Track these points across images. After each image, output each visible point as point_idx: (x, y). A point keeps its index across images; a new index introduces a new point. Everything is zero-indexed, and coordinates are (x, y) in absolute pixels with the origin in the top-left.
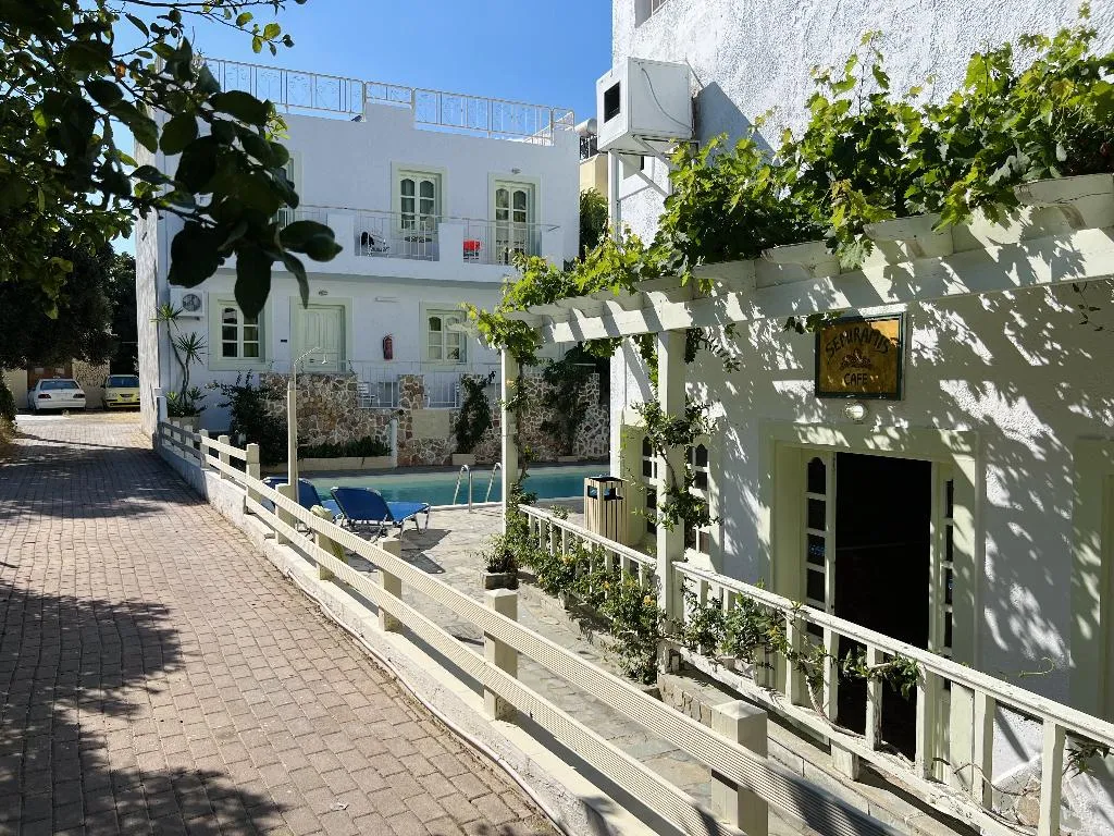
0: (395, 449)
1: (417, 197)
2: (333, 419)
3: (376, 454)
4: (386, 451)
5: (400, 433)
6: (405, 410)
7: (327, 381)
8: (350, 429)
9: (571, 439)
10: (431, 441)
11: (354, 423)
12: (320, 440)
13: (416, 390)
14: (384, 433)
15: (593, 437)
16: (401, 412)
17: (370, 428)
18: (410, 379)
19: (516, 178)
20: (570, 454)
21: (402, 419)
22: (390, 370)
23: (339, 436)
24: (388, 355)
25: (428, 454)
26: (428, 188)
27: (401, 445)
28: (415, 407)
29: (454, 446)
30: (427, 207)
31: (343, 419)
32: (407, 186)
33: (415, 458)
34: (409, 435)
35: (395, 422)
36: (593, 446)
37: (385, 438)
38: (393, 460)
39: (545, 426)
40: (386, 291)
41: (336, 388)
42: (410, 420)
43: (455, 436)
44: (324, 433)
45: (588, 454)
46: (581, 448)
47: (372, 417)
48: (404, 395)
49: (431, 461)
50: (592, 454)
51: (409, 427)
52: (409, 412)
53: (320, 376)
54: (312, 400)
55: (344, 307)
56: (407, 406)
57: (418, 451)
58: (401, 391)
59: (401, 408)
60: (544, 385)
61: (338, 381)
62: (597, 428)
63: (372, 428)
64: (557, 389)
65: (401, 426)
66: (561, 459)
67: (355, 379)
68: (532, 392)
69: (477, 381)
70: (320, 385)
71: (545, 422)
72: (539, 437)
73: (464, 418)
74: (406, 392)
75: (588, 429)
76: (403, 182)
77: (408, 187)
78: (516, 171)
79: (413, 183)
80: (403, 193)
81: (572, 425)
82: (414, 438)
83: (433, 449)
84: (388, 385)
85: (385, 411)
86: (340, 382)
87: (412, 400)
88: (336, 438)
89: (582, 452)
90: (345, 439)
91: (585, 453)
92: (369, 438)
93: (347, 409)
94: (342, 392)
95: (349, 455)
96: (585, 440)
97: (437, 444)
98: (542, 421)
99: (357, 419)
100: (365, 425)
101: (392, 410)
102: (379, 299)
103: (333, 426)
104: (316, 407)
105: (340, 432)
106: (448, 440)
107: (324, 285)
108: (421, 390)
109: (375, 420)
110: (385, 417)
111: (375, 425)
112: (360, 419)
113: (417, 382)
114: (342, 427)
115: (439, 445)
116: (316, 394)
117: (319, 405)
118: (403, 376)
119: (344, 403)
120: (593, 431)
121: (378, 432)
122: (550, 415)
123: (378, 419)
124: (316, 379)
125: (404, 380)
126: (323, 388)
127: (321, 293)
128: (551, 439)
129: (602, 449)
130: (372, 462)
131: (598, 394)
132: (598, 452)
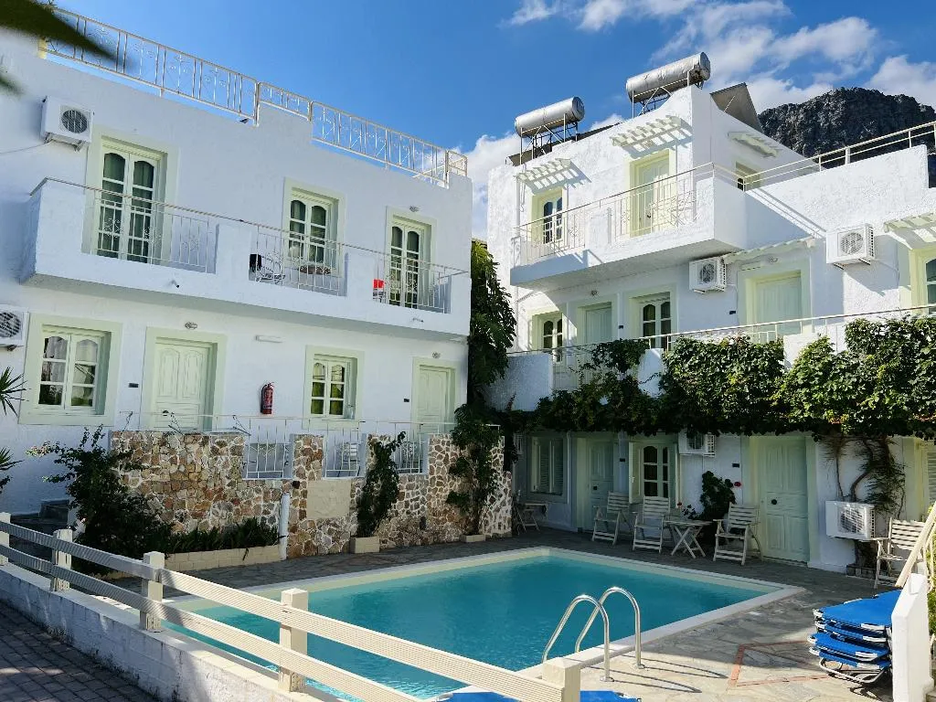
0: (285, 531)
1: (308, 223)
2: (209, 496)
3: (263, 544)
4: (270, 537)
5: (293, 511)
6: (301, 481)
7: (204, 444)
8: (230, 509)
9: (477, 514)
10: (328, 522)
11: (236, 501)
12: (189, 526)
13: (313, 455)
14: (272, 512)
15: (498, 510)
16: (296, 484)
17: (255, 507)
18: (308, 440)
19: (413, 216)
20: (475, 531)
21: (295, 494)
22: (270, 428)
23: (215, 518)
24: (265, 409)
25: (324, 540)
26: (320, 213)
27: (293, 529)
28: (312, 477)
29: (353, 527)
31: (220, 494)
32: (298, 208)
33: (308, 544)
34: (303, 515)
35: (287, 499)
36: (498, 521)
37: (272, 520)
38: (279, 552)
39: (452, 498)
40: (269, 329)
41: (215, 452)
42: (305, 494)
43: (355, 514)
44: (195, 516)
45: (493, 531)
46: (487, 523)
47: (258, 491)
48: (300, 462)
49: (326, 550)
50: (497, 531)
51: (303, 504)
52: (305, 483)
53: (195, 436)
54: (182, 469)
55: (215, 345)
56: (303, 476)
57: (313, 535)
58: (297, 455)
59: (297, 479)
60: (452, 447)
61: (218, 443)
62: (502, 499)
63: (258, 507)
64: (464, 454)
65: (294, 503)
66: (470, 539)
67: (241, 441)
68: (440, 457)
69: (384, 443)
70: (194, 448)
71: (452, 493)
72: (445, 512)
73: (367, 489)
74: (302, 457)
75: (493, 500)
76: (294, 204)
78: (413, 209)
79: (302, 206)
80: (293, 215)
81: (481, 495)
82: (309, 517)
83: (330, 532)
85: (276, 483)
86: (222, 444)
87: (308, 468)
88: (210, 522)
89: (487, 528)
90: (223, 523)
91: (489, 531)
92: (255, 520)
93: (228, 482)
94: (223, 457)
95: (228, 546)
96: (490, 514)
97: (335, 525)
98: (448, 493)
99: (239, 494)
100: (249, 503)
101: (285, 481)
102: (260, 338)
103: (208, 505)
104: (186, 479)
105: (216, 513)
106: (348, 519)
107: (188, 315)
108: (320, 455)
109: (262, 496)
110: (275, 491)
111: (262, 503)
112: (243, 494)
113: (317, 444)
114: (219, 507)
115: (337, 527)
116: (189, 461)
117: (191, 475)
118: (301, 436)
119: (225, 473)
120: (498, 503)
121: (266, 512)
122: (456, 485)
123: (266, 493)
124: (189, 439)
125: (301, 441)
126: (199, 452)
127: (189, 325)
128: (456, 512)
129: (507, 525)
130: (258, 555)
131: (503, 460)
132: (502, 528)
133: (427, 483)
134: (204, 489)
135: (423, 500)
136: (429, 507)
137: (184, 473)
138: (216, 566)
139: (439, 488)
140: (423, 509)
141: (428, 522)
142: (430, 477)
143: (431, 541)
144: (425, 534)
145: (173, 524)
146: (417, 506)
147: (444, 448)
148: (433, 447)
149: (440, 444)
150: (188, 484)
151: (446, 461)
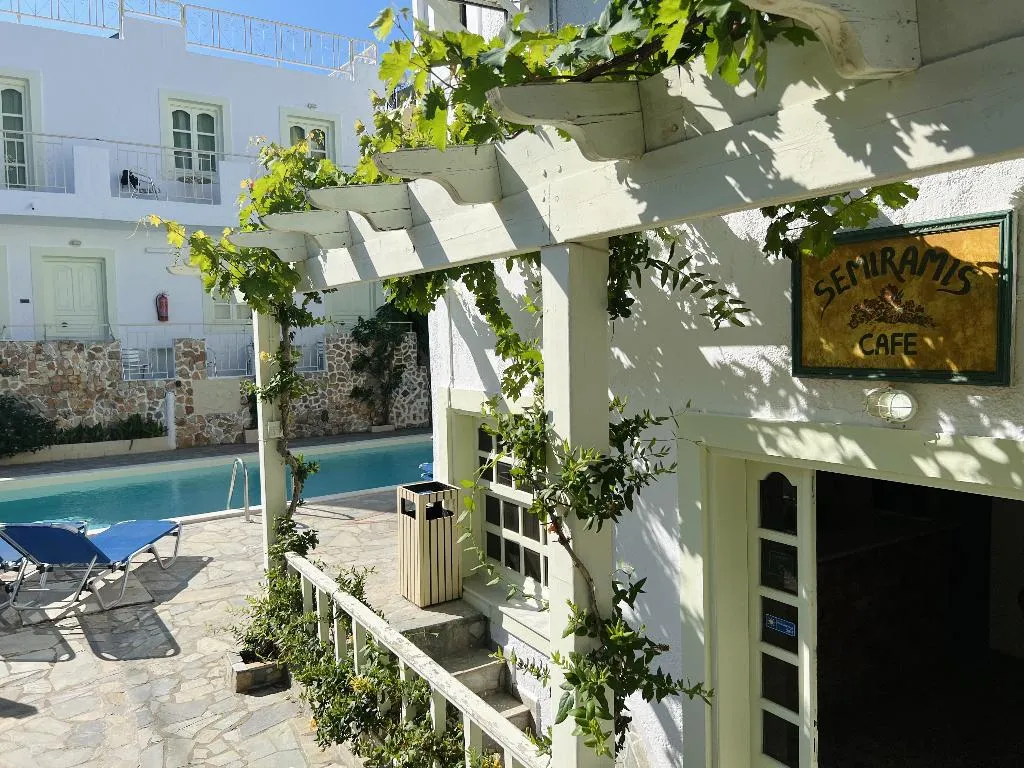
0: (173, 428)
1: (194, 133)
2: (90, 396)
3: (146, 436)
4: (159, 431)
5: (178, 409)
6: (183, 381)
7: (81, 348)
8: (114, 406)
9: (386, 406)
10: (218, 417)
11: (119, 399)
12: (74, 421)
13: (197, 357)
14: (158, 409)
15: (411, 402)
16: (178, 384)
17: (140, 404)
18: (188, 343)
19: (311, 113)
20: (386, 422)
21: (180, 392)
22: (164, 334)
23: (98, 415)
24: (162, 317)
25: (214, 431)
26: (207, 121)
27: (180, 423)
28: (196, 377)
29: (247, 420)
30: (208, 143)
31: (102, 394)
32: (180, 118)
33: (198, 437)
34: (190, 410)
35: (171, 396)
36: (412, 412)
37: (159, 415)
38: (170, 441)
39: (356, 393)
41: (91, 357)
42: (190, 392)
43: (247, 409)
44: (78, 413)
45: (407, 422)
46: (398, 415)
47: (141, 391)
48: (182, 363)
49: (218, 441)
50: (412, 422)
51: (189, 401)
52: (188, 383)
53: (69, 343)
54: (61, 373)
55: (104, 259)
56: (186, 376)
57: (202, 428)
58: (178, 358)
59: (180, 379)
60: (354, 346)
61: (94, 349)
62: (416, 392)
63: (142, 405)
64: (368, 351)
65: (179, 400)
66: (375, 429)
67: (118, 346)
68: (340, 355)
70: (70, 354)
71: (356, 388)
72: (350, 405)
74: (183, 359)
75: (405, 394)
76: (176, 114)
77: (182, 120)
78: (311, 106)
79: (187, 116)
80: (176, 125)
81: (388, 390)
82: (197, 412)
83: (220, 425)
84: (161, 351)
85: (158, 383)
86: (98, 350)
87: (192, 369)
88: (95, 419)
89: (400, 419)
90: (108, 419)
91: (403, 421)
92: (138, 416)
93: (108, 383)
94: (101, 362)
95: (113, 438)
96: (403, 406)
97: (225, 419)
98: (352, 387)
99: (122, 394)
100: (133, 401)
101: (167, 381)
102: (148, 250)
103: (91, 403)
104: (66, 381)
105: (101, 411)
106: (239, 414)
107: (75, 233)
108: (203, 356)
109: (145, 394)
110: (158, 390)
111: (146, 400)
112: (126, 393)
113: (198, 347)
114: (102, 404)
115: (228, 420)
116: (66, 366)
117: (70, 378)
118: (180, 341)
119: (105, 375)
120: (411, 396)
121: (150, 409)
122: (361, 380)
123: (150, 393)
124: (64, 347)
125: (181, 345)
126: (75, 358)
127: (72, 243)
128: (363, 407)
129: (422, 415)
130: (142, 445)
131: (416, 355)
132: (418, 419)
133: (326, 379)
134: (85, 390)
135: (323, 396)
136: (331, 400)
137: (63, 376)
138: (102, 454)
139: (340, 383)
140: (324, 403)
141: (331, 416)
142: (329, 374)
143: (335, 431)
144: (328, 426)
145: (57, 420)
146: (317, 401)
147: (344, 346)
148: (331, 345)
149: (340, 343)
150: (69, 386)
151: (347, 359)
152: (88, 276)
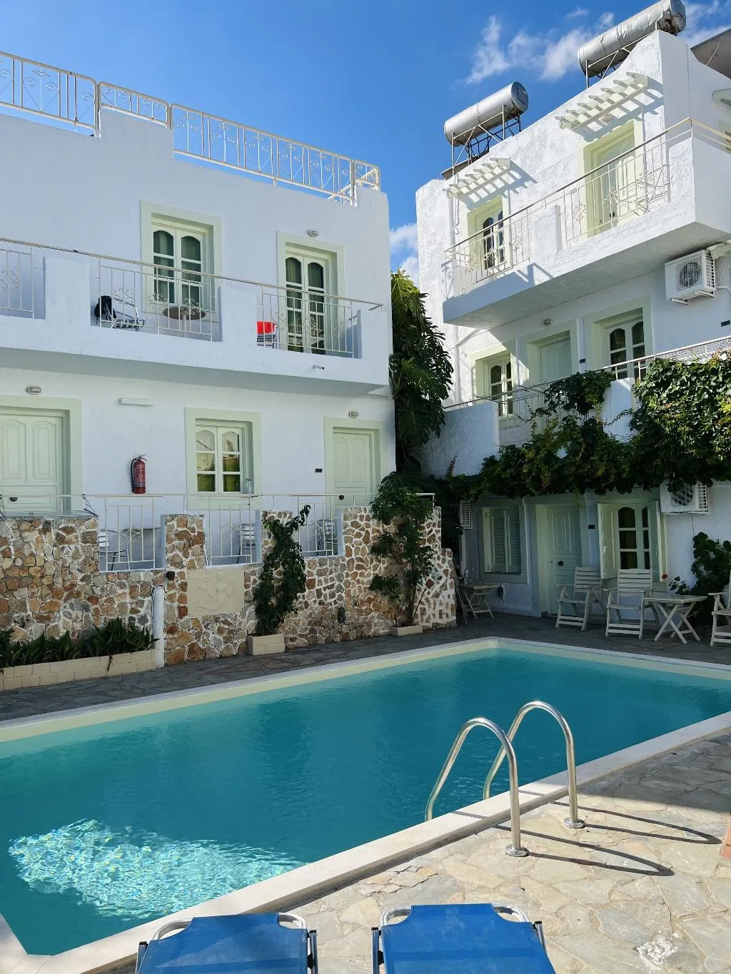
0: (160, 634)
1: (178, 257)
2: (57, 594)
3: (131, 649)
4: (142, 641)
5: (169, 609)
6: (177, 571)
7: (46, 528)
8: (86, 608)
9: (410, 599)
10: (217, 620)
11: (94, 599)
12: (34, 631)
13: (192, 539)
14: (142, 611)
15: (437, 595)
16: (170, 576)
17: (120, 604)
18: (183, 520)
20: (409, 621)
21: (171, 587)
22: (143, 510)
23: (67, 621)
24: (138, 488)
25: (213, 641)
26: (191, 244)
27: (171, 630)
28: (191, 566)
29: (250, 623)
30: (193, 270)
31: (71, 591)
32: (162, 240)
33: (192, 647)
34: (183, 612)
35: (160, 593)
36: (438, 608)
37: (143, 620)
38: (157, 657)
39: (377, 584)
40: (136, 390)
41: (60, 540)
42: (184, 587)
43: (252, 609)
44: (41, 619)
45: (433, 620)
46: (423, 611)
47: (122, 586)
48: (174, 548)
49: (217, 653)
50: (437, 620)
51: (183, 599)
52: (182, 575)
53: (32, 521)
54: (19, 562)
55: (67, 413)
56: (180, 565)
57: (198, 636)
58: (169, 540)
59: (172, 569)
60: (373, 523)
61: (64, 529)
62: (442, 582)
63: (123, 606)
64: (391, 528)
65: (170, 598)
66: (402, 631)
67: (95, 525)
68: (359, 535)
69: (284, 521)
70: (33, 536)
71: (377, 578)
72: (369, 600)
73: (266, 576)
74: (176, 542)
75: (430, 584)
76: (157, 235)
77: (164, 242)
78: (312, 234)
79: (170, 238)
80: (157, 249)
81: (413, 579)
82: (191, 614)
83: (220, 631)
84: (148, 531)
85: (144, 575)
86: (69, 530)
87: (186, 555)
88: (61, 625)
89: (425, 618)
90: (78, 626)
91: (427, 621)
92: (119, 621)
93: (80, 576)
94: (72, 546)
95: (85, 654)
96: (427, 600)
97: (225, 622)
98: (371, 577)
99: (98, 591)
100: (111, 601)
101: (156, 572)
102: (124, 402)
103: (56, 604)
104: (25, 574)
105: (68, 615)
106: (243, 615)
107: (34, 378)
108: (200, 538)
109: (127, 591)
110: (145, 584)
111: (128, 600)
112: (103, 590)
113: (194, 525)
114: (72, 606)
115: (229, 624)
116: (27, 552)
117: (31, 570)
118: (173, 517)
119: (75, 566)
120: (437, 587)
121: (134, 611)
122: (382, 567)
123: (133, 588)
124: (25, 526)
125: (174, 523)
126: (39, 541)
127: (30, 390)
128: (384, 601)
129: (449, 612)
130: (126, 663)
131: (440, 535)
132: (444, 616)
133: (343, 567)
134: (50, 587)
135: (340, 587)
136: (348, 595)
137: (22, 568)
138: (71, 679)
139: (359, 572)
140: (340, 598)
141: (348, 614)
142: (347, 559)
143: (353, 635)
144: (345, 629)
145: (12, 631)
146: (332, 595)
147: (363, 523)
148: (349, 522)
149: (358, 520)
150: (30, 582)
151: (366, 540)
152: (44, 435)
